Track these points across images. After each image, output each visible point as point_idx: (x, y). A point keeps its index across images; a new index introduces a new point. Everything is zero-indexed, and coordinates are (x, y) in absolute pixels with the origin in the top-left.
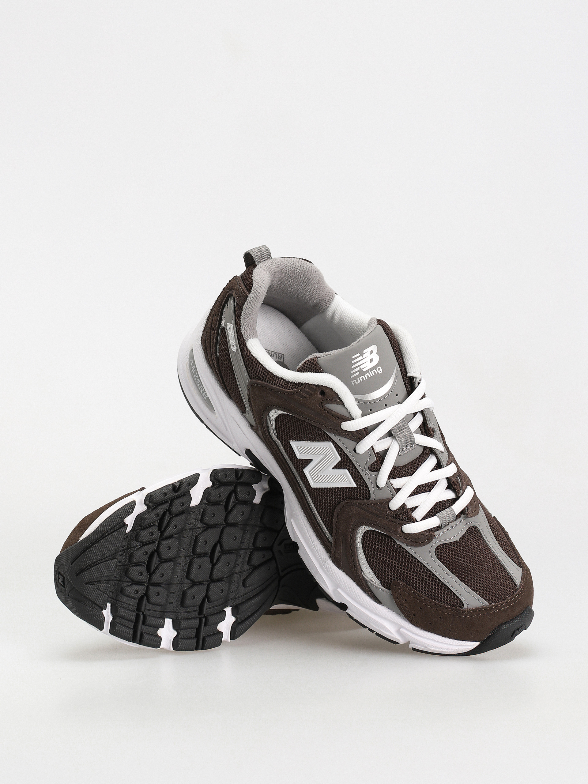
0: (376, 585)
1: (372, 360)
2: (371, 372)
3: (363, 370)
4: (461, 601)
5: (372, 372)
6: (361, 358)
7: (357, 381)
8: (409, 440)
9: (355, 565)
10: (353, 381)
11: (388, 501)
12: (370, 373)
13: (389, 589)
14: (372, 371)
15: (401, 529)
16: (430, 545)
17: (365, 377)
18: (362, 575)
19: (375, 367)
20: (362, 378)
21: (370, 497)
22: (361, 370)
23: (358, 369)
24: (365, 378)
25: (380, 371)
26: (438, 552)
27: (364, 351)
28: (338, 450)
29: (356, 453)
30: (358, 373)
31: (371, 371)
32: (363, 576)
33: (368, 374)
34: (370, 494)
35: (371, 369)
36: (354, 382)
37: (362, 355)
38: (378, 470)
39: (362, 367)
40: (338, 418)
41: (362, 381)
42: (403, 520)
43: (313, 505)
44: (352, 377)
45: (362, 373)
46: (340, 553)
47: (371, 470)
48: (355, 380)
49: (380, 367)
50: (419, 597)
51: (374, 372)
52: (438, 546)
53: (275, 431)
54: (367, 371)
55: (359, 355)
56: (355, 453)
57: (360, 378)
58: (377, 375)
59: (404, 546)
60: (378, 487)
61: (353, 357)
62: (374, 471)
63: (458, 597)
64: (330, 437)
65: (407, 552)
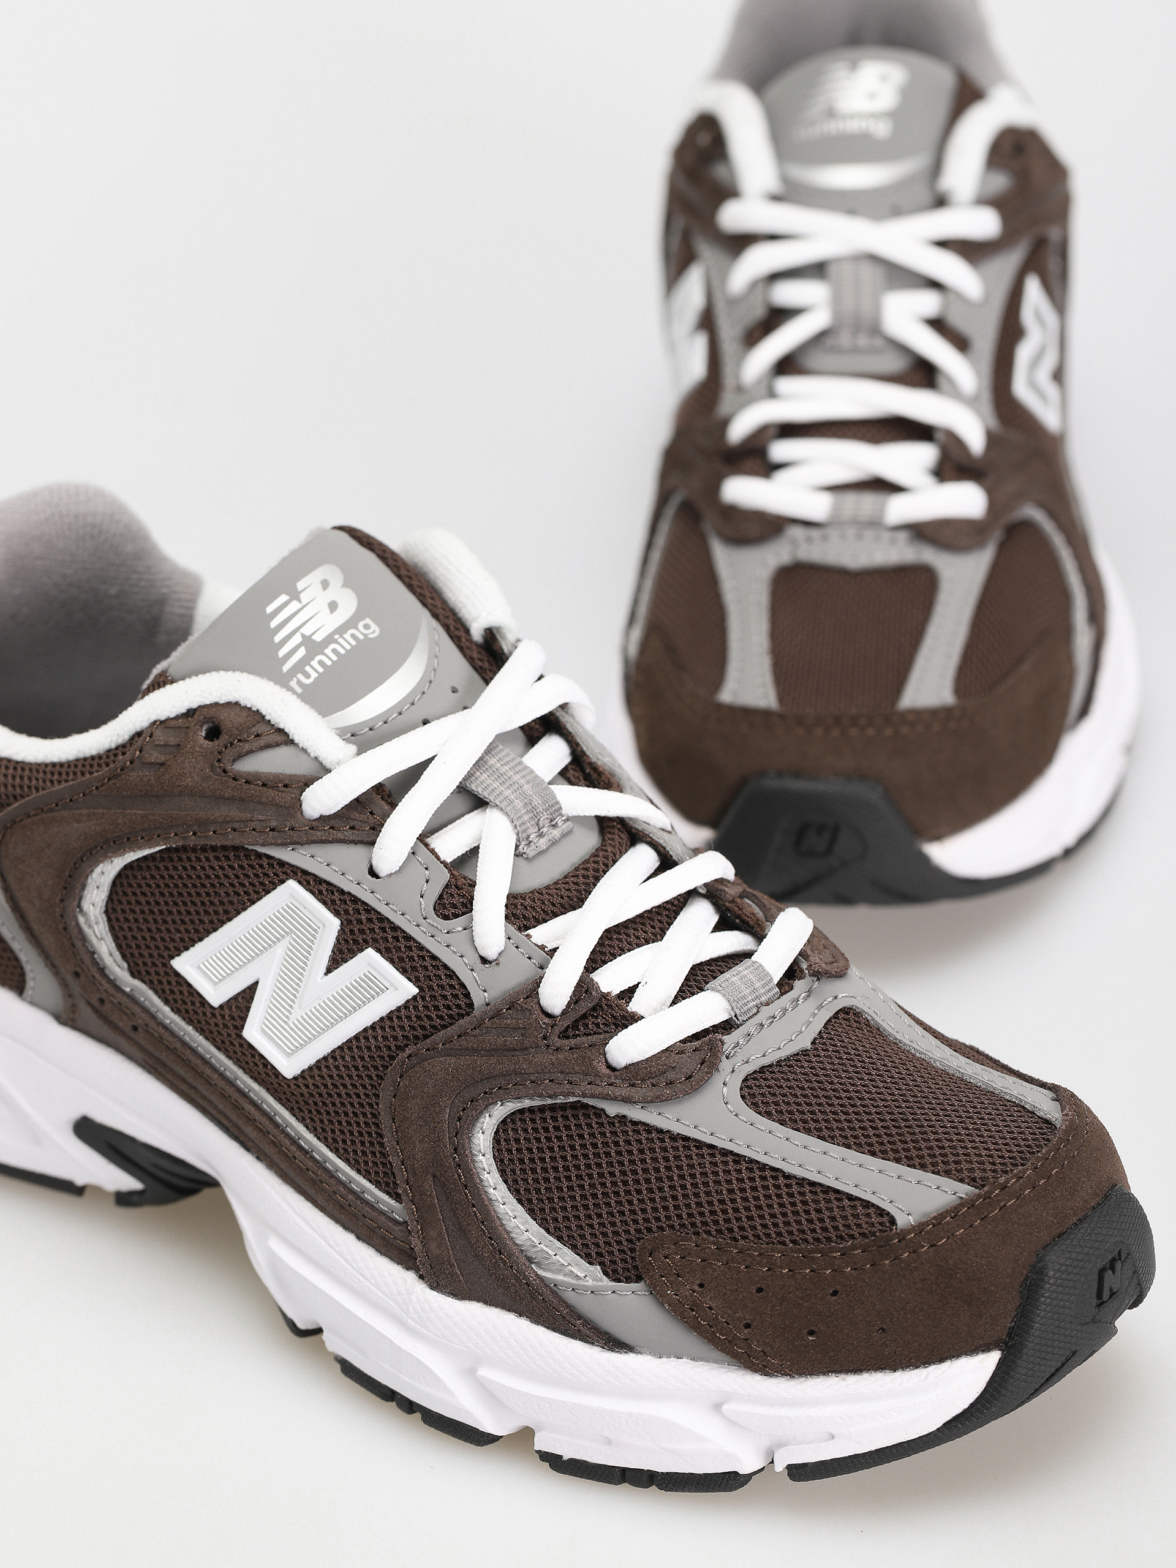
0: (590, 1282)
1: (333, 606)
2: (344, 639)
3: (314, 637)
4: (881, 1212)
5: (347, 636)
6: (294, 606)
7: (308, 676)
8: (537, 801)
9: (500, 1251)
10: (295, 679)
11: (532, 990)
12: (341, 640)
13: (638, 1279)
14: (345, 636)
15: (606, 1061)
16: (718, 1079)
17: (329, 656)
18: (534, 1271)
19: (351, 623)
20: (321, 663)
21: (471, 1005)
22: (307, 641)
23: (297, 639)
24: (330, 659)
25: (371, 631)
26: (753, 1096)
27: (300, 585)
28: (320, 892)
29: (378, 877)
30: (302, 652)
31: (341, 636)
32: (537, 1275)
33: (333, 646)
34: (467, 995)
35: (341, 630)
36: (299, 683)
37: (295, 595)
38: (467, 906)
39: (307, 630)
40: (286, 786)
41: (321, 670)
42: (600, 1033)
43: (310, 1137)
44: (286, 668)
45: (313, 647)
46: (440, 1235)
47: (446, 918)
48: (300, 676)
49: (368, 621)
50: (741, 1255)
51: (353, 636)
52: (745, 1080)
53: (117, 955)
54: (329, 639)
55: (284, 598)
56: (374, 879)
57: (314, 663)
58: (364, 645)
59: (635, 1113)
60: (484, 961)
61: (270, 609)
62: (456, 916)
63: (867, 1204)
64: (282, 864)
65: (649, 1128)
